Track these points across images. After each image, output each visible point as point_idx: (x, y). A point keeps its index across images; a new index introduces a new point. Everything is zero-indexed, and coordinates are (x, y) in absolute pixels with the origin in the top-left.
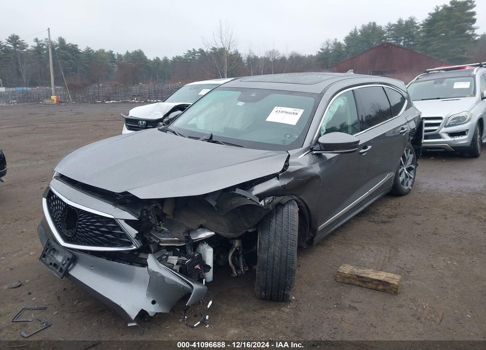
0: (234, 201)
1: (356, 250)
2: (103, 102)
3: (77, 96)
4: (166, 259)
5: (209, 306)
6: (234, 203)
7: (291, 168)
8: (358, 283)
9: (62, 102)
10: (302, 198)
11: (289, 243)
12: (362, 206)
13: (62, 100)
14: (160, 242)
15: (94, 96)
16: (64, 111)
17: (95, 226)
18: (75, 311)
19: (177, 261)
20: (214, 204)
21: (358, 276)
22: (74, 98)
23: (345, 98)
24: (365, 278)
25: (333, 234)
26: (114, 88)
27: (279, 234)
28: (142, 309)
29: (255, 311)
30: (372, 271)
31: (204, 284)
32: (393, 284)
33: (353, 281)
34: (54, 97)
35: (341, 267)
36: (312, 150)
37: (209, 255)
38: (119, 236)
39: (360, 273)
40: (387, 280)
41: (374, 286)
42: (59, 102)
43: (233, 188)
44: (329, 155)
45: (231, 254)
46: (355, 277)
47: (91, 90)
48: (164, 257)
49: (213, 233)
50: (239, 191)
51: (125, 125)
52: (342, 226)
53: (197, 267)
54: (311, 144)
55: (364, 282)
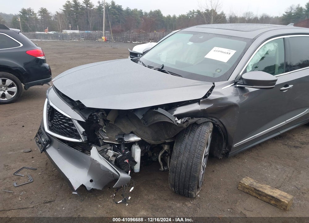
0: (156, 117)
1: (264, 166)
2: (131, 42)
3: (117, 37)
4: (106, 151)
5: (131, 191)
6: (156, 118)
7: (212, 96)
8: (254, 194)
9: (108, 41)
10: (221, 121)
11: (196, 156)
12: (279, 132)
13: (108, 40)
14: (103, 139)
15: (126, 38)
16: (107, 46)
17: (62, 122)
18: (51, 175)
19: (113, 154)
20: (140, 117)
21: (255, 189)
22: (115, 39)
23: (276, 44)
24: (260, 191)
25: (250, 150)
26: (139, 34)
27: (189, 147)
28: (83, 184)
29: (166, 200)
30: (269, 187)
31: (129, 174)
32: (284, 202)
33: (251, 191)
34: (103, 38)
35: (244, 179)
36: (236, 83)
37: (137, 153)
38: (75, 131)
39: (258, 187)
40: (279, 197)
41: (267, 200)
42: (106, 41)
43: (156, 107)
44: (251, 89)
45: (160, 154)
46: (253, 189)
47: (125, 34)
48: (106, 150)
49: (140, 139)
50: (160, 110)
51: (129, 57)
52: (260, 145)
53: (127, 161)
54: (236, 78)
55: (260, 195)
